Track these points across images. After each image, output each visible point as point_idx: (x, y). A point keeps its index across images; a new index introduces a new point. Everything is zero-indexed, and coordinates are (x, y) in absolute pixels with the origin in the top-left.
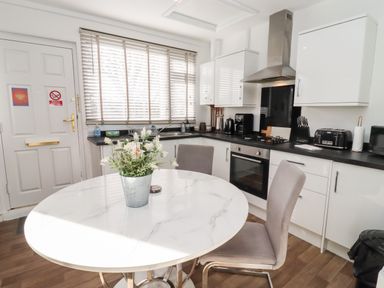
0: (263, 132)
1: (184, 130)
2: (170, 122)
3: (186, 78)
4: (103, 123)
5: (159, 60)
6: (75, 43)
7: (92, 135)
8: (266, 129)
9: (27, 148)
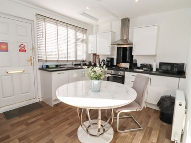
0: (118, 65)
1: (82, 65)
2: (76, 61)
3: (83, 41)
4: (46, 61)
5: (72, 32)
6: (33, 21)
7: (41, 67)
8: (119, 64)
9: (8, 74)
